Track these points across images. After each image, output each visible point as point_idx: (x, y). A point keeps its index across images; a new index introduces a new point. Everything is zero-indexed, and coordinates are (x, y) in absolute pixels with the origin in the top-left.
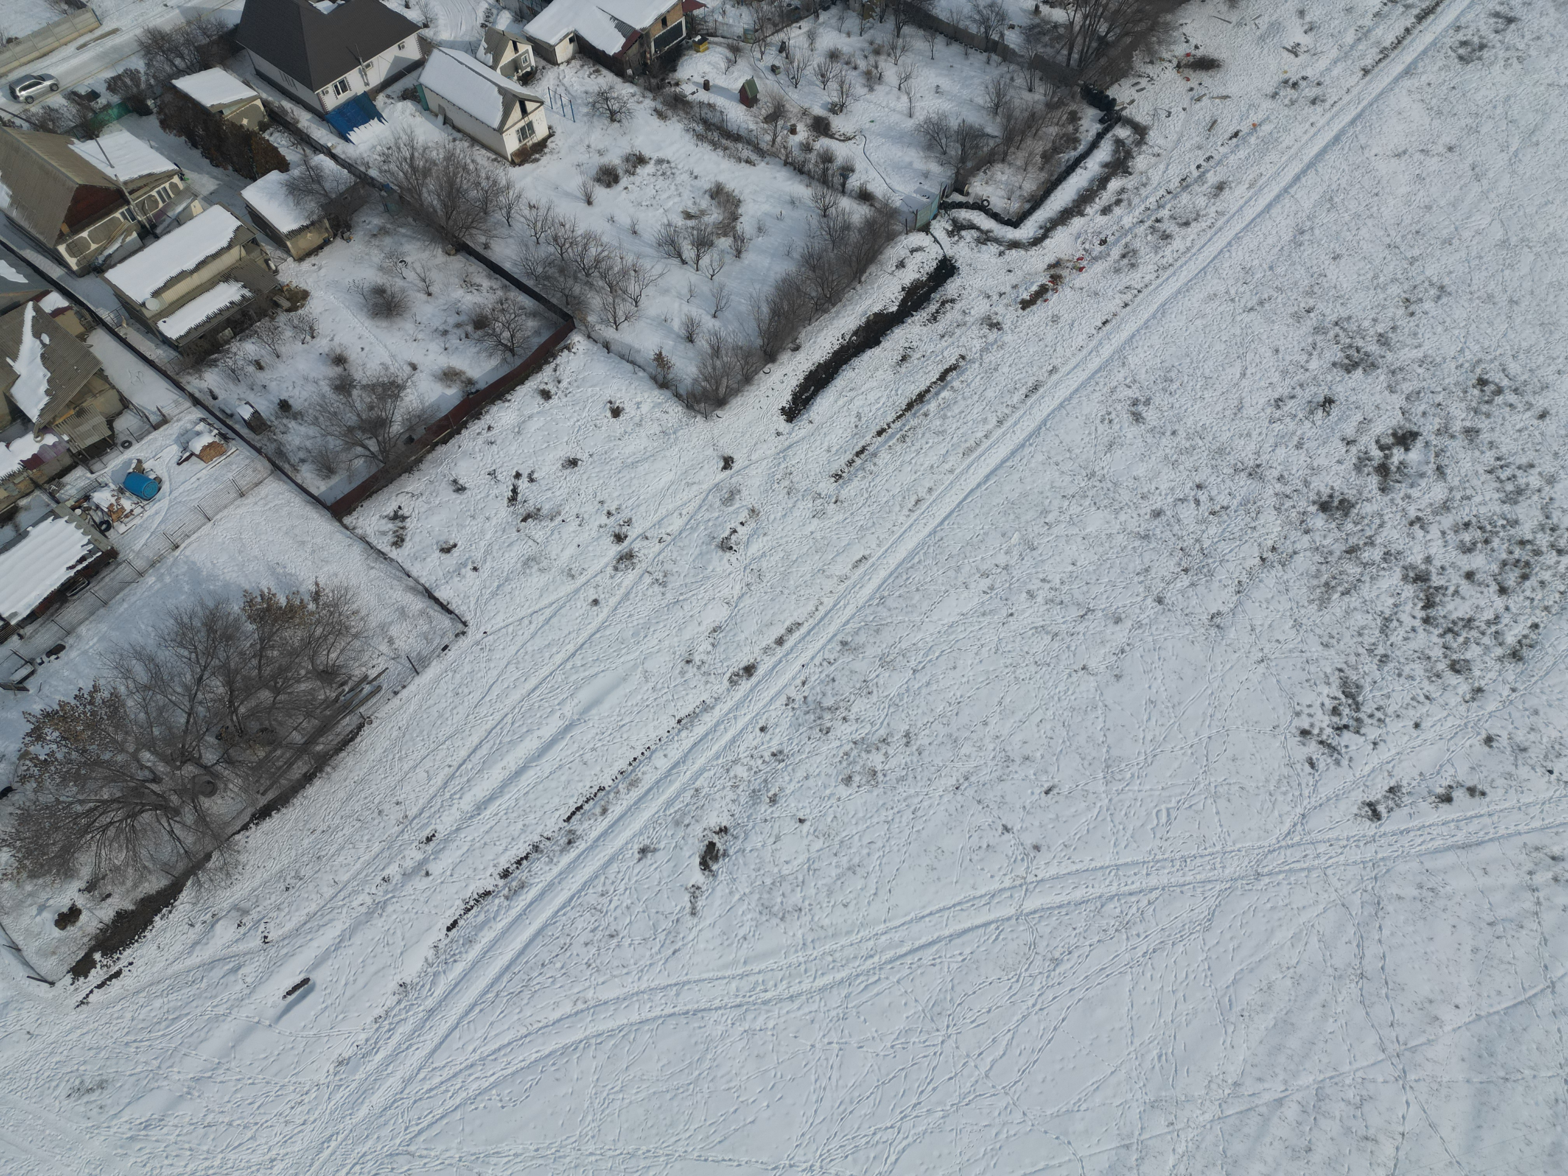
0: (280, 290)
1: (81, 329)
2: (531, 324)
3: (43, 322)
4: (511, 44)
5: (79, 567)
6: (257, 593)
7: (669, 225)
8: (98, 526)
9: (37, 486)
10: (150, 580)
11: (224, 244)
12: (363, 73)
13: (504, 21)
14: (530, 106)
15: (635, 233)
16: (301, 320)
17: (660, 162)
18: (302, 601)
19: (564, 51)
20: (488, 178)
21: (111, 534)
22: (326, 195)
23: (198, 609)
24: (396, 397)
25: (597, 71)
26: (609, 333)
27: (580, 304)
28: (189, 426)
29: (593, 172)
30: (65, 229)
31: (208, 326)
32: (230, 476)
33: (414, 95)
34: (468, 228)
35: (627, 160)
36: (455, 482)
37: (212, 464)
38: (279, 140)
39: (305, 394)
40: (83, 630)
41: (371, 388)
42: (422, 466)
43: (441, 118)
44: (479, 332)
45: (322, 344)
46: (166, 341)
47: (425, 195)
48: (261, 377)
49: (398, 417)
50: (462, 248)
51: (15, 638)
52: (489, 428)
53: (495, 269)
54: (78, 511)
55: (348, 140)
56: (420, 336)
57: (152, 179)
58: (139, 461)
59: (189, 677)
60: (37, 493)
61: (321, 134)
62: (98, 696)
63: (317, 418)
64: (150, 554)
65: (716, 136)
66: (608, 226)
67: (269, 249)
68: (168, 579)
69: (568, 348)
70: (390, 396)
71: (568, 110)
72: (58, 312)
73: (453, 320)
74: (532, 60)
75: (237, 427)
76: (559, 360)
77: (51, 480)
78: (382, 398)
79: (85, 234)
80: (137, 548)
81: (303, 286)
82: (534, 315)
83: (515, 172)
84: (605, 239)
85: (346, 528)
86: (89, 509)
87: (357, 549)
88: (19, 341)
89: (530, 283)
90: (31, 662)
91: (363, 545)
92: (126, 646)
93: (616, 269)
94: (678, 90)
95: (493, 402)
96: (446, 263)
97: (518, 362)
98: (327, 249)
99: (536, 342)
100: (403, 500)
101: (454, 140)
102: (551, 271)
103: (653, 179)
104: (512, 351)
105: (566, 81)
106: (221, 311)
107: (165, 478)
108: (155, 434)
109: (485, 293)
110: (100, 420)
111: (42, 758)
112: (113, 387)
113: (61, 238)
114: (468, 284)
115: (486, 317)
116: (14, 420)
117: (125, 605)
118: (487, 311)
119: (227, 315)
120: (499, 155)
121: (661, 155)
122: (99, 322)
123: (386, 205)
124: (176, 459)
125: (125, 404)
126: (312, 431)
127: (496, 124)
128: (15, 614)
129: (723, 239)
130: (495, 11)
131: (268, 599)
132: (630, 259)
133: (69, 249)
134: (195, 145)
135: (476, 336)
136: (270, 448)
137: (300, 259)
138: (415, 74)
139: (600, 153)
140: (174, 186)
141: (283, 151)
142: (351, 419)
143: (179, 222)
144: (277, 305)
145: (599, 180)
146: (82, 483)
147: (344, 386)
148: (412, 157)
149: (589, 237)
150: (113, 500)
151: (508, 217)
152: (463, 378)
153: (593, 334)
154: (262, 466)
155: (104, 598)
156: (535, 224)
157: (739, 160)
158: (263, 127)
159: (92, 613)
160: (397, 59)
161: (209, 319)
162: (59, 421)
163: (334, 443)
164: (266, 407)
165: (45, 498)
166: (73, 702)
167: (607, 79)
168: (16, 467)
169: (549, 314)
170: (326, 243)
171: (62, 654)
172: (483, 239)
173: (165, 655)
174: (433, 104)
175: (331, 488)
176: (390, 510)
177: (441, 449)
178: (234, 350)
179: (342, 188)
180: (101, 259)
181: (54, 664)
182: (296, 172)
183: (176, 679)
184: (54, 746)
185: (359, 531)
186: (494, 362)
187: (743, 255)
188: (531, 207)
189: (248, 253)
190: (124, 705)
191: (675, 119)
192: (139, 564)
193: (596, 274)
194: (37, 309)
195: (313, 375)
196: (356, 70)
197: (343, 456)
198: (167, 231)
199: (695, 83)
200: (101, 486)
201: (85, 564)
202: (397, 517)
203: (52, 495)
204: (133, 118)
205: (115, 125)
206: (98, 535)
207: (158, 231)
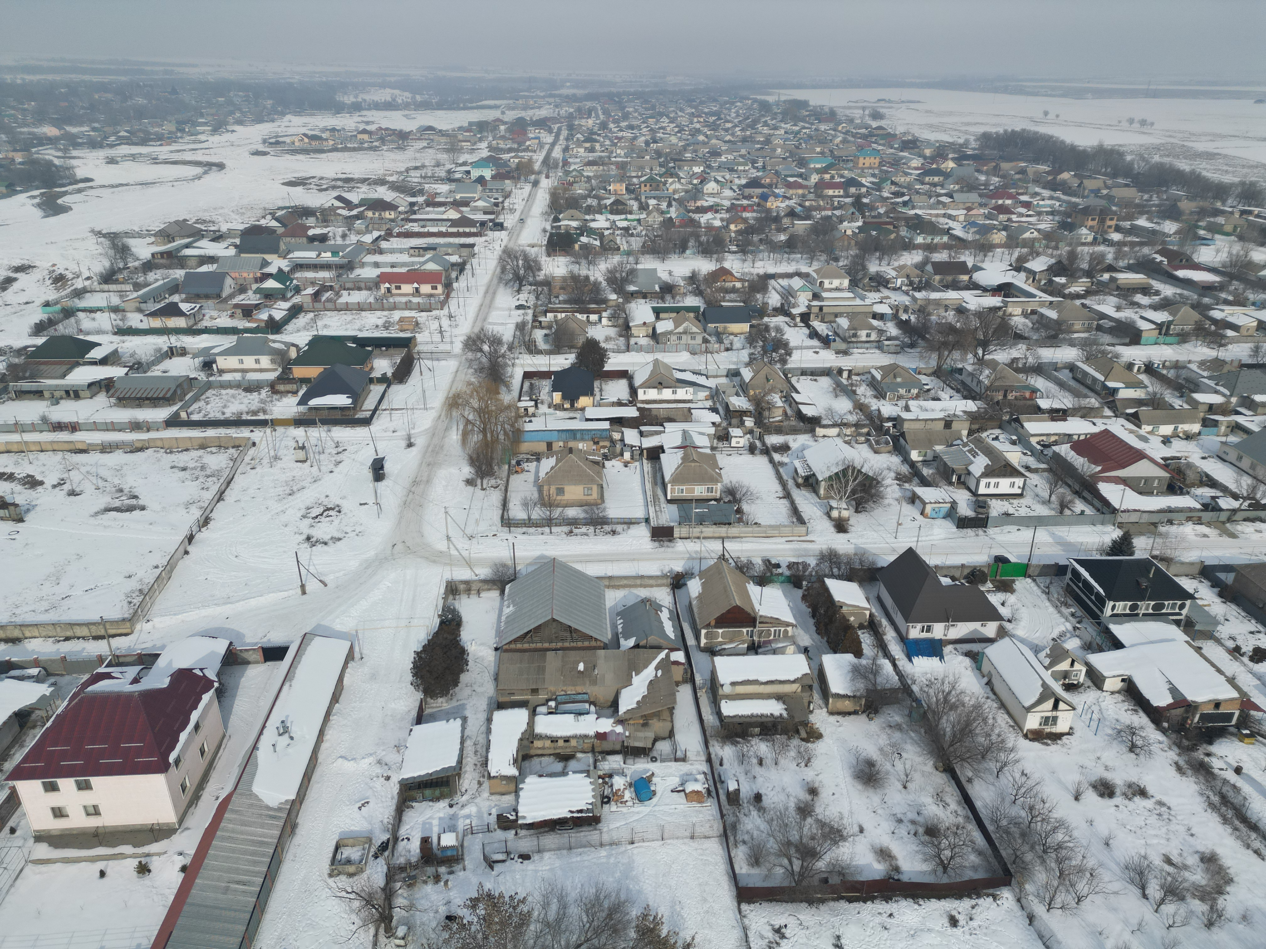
0: (806, 724)
1: (680, 679)
2: (973, 858)
3: (666, 665)
4: (1070, 660)
5: (575, 815)
6: (653, 913)
7: (1145, 857)
8: (603, 797)
9: (593, 751)
10: (603, 852)
11: (792, 679)
12: (947, 628)
13: (1072, 644)
14: (1062, 706)
15: (1107, 844)
16: (806, 750)
17: (1161, 803)
18: (676, 942)
19: (1112, 684)
20: (999, 735)
21: (606, 807)
22: (875, 684)
23: (614, 895)
24: (835, 843)
25: (1135, 711)
26: (1039, 909)
27: (1025, 870)
28: (694, 772)
29: (1093, 779)
30: (713, 623)
31: (748, 720)
32: (694, 820)
33: (975, 658)
34: (963, 760)
35: (1130, 786)
36: (838, 937)
37: (690, 804)
38: (866, 639)
39: (776, 799)
40: (547, 855)
41: (822, 824)
42: (822, 907)
43: (986, 680)
44: (927, 838)
45: (809, 774)
46: (719, 713)
47: (944, 720)
48: (757, 770)
49: (827, 858)
50: (950, 771)
51: (513, 832)
52: (891, 915)
53: (967, 800)
54: (601, 781)
55: (910, 660)
56: (880, 811)
57: (777, 622)
58: (653, 774)
59: (575, 937)
60: (590, 755)
61: (895, 649)
62: (522, 906)
63: (772, 820)
64: (615, 836)
65: (1230, 814)
66: (1084, 825)
67: (817, 697)
68: (612, 860)
69: (995, 897)
70: (831, 839)
71: (1094, 724)
72: (676, 663)
73: (912, 815)
74: (1082, 678)
75: (721, 792)
76: (981, 901)
77: (601, 752)
78: (825, 837)
79: (720, 631)
80: (612, 826)
81: (822, 731)
82: (980, 853)
83: (1024, 744)
84: (1076, 834)
85: (740, 912)
86: (606, 783)
87: (737, 933)
88: (646, 667)
89: (990, 828)
90: (508, 853)
91: (742, 934)
92: (559, 886)
93: (1074, 863)
94: (1206, 759)
95: (906, 897)
96: (931, 773)
97: (945, 880)
98: (852, 717)
99: (969, 875)
100: (792, 922)
101: (988, 698)
102: (1013, 829)
103: (1147, 813)
104: (945, 868)
105: (1103, 705)
106: (762, 715)
107: (658, 795)
108: (673, 764)
109: (948, 813)
110: (651, 735)
111: (465, 921)
112: (672, 721)
113: (708, 626)
114: (939, 797)
115: (939, 831)
116: (611, 706)
117: (578, 859)
118: (942, 827)
119: (764, 720)
120: (1017, 725)
121: (1165, 799)
122: (692, 680)
123: (911, 712)
124: (672, 787)
125: (671, 735)
126: (764, 826)
127: (1027, 704)
128: (524, 817)
129: (1197, 902)
130: (1068, 635)
131: (657, 922)
132: (1091, 863)
133: (707, 634)
134: (813, 616)
135: (922, 839)
136: (730, 819)
137: (831, 713)
138: (984, 645)
139: (1107, 768)
140: (786, 632)
141: (864, 646)
142: (794, 836)
143: (774, 652)
144: (798, 732)
145: (1094, 787)
146: (615, 766)
147: (805, 810)
148: (949, 693)
149: (1061, 824)
150: (622, 787)
151: (1000, 770)
152: (894, 863)
153: (1024, 901)
154: (717, 827)
155: (573, 845)
156: (1020, 788)
157: (1248, 847)
158: (861, 627)
159: (559, 849)
160: (976, 631)
161: (752, 716)
162: (631, 722)
163: (772, 845)
164: (746, 791)
165: (591, 761)
166: (507, 899)
167: (1141, 720)
168: (592, 733)
169: (992, 860)
170: (855, 713)
171: (526, 862)
172: (970, 774)
173: (574, 911)
174: (985, 668)
175: (749, 875)
176: (778, 922)
177: (843, 905)
178: (753, 743)
179: (888, 686)
180: (719, 648)
181: (517, 865)
182: (864, 662)
183: (567, 934)
184: (476, 920)
185: (746, 921)
186: (926, 867)
187: (1215, 929)
188: (1023, 774)
189: (802, 691)
190: (528, 925)
191: (1193, 779)
192: (606, 838)
193: (1053, 855)
194: (668, 656)
195: (789, 790)
196: (943, 624)
197: (772, 858)
198: (765, 653)
199: (1227, 763)
200: (623, 774)
201: (580, 815)
202: (778, 931)
203: (596, 761)
204: (790, 587)
205: (777, 585)
206: (599, 803)
207: (760, 650)
